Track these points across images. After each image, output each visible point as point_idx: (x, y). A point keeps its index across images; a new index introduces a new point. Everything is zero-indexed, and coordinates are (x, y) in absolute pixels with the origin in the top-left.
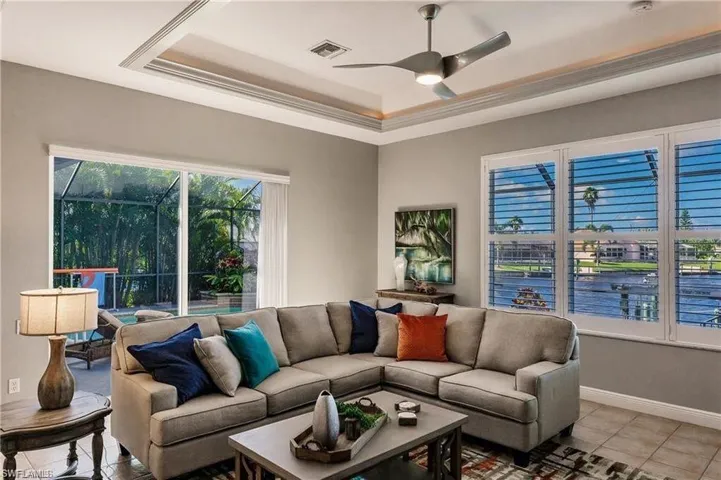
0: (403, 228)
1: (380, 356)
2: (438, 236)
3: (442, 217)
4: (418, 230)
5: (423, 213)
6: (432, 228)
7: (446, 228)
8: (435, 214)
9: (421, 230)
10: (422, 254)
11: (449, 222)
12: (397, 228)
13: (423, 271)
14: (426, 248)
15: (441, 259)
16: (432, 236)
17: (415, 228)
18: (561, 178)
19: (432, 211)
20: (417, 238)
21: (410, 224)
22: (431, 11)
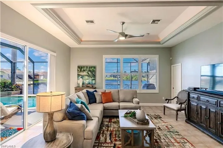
0: (80, 71)
1: (99, 103)
2: (91, 73)
3: (93, 68)
4: (85, 71)
5: (87, 67)
6: (90, 71)
7: (94, 71)
8: (91, 67)
9: (86, 71)
10: (87, 77)
11: (95, 70)
12: (78, 70)
13: (87, 82)
14: (88, 76)
15: (92, 78)
16: (90, 73)
17: (84, 71)
18: (122, 61)
19: (90, 67)
20: (85, 73)
21: (82, 70)
22: (123, 23)
